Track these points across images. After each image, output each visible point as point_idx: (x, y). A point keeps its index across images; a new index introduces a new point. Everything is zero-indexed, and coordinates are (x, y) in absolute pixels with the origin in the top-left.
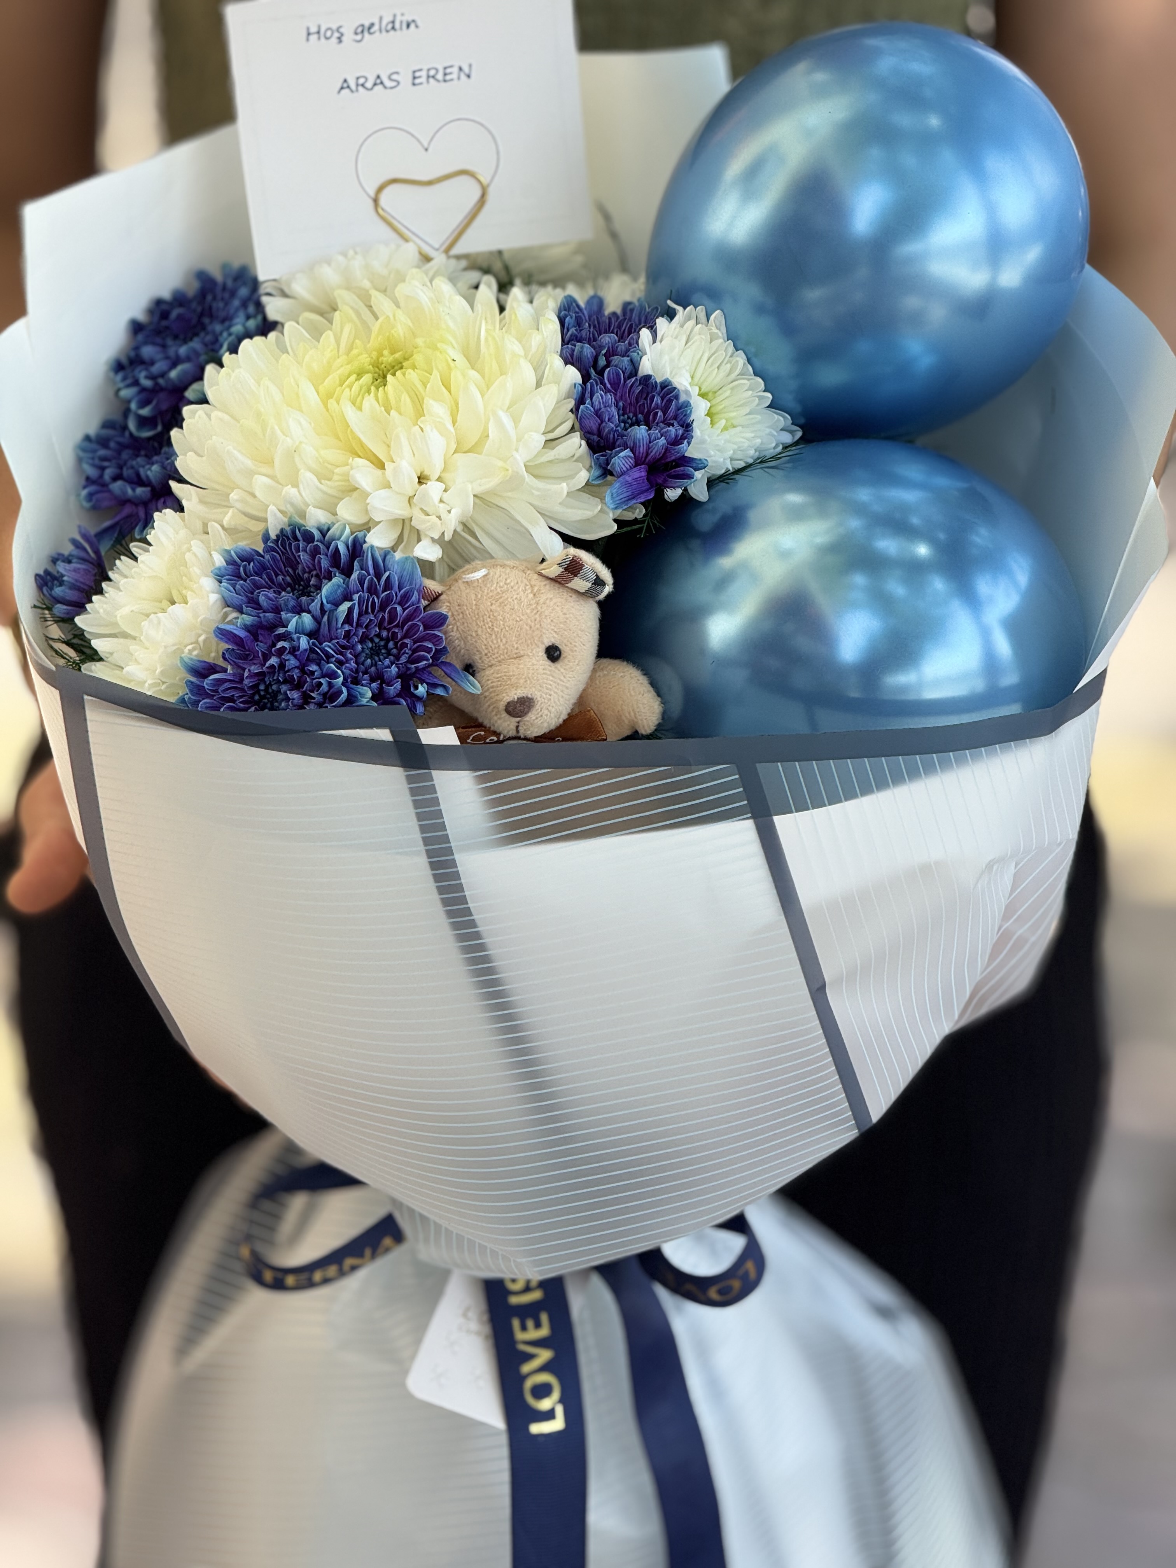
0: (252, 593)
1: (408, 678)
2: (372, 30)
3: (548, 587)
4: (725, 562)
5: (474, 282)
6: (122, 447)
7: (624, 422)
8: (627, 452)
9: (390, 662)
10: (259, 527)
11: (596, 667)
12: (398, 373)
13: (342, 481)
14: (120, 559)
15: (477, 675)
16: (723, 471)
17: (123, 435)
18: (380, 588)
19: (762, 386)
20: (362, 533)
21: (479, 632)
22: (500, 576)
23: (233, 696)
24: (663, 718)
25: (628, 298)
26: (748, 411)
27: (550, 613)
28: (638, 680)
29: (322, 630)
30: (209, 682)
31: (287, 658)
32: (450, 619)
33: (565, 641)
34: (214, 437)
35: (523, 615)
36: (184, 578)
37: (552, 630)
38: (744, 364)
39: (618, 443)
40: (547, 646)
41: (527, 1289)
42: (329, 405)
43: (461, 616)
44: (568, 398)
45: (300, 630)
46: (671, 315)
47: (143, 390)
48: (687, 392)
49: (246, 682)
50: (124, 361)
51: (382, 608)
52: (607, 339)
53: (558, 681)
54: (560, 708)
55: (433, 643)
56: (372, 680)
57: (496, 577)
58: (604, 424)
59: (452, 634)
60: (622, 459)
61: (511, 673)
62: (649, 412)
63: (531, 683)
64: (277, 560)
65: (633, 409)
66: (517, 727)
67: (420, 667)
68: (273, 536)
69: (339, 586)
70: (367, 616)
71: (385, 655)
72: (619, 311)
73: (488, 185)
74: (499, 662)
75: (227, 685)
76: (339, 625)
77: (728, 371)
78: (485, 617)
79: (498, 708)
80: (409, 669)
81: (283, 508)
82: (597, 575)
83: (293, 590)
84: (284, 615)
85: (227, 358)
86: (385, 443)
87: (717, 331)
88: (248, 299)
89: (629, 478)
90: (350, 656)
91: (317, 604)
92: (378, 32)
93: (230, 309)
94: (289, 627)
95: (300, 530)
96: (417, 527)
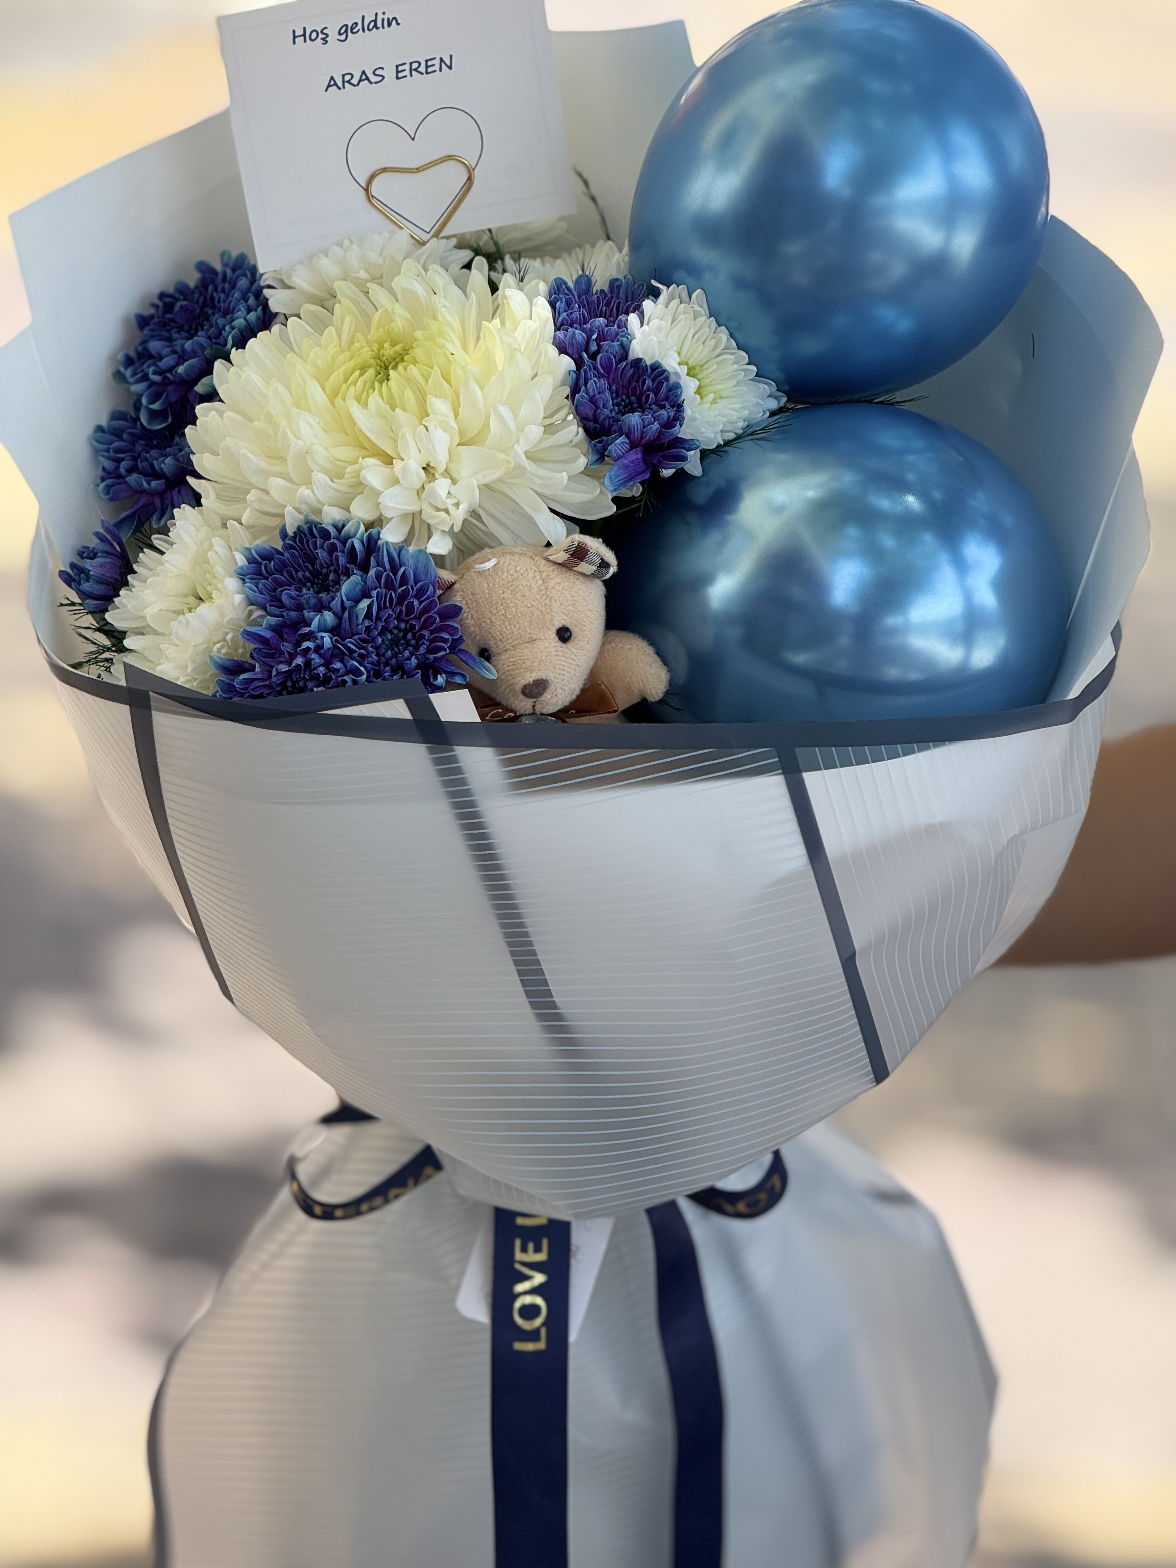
0: (275, 591)
1: (427, 668)
2: (355, 30)
3: (555, 572)
5: (466, 260)
6: (136, 438)
7: (618, 405)
8: (623, 438)
9: (410, 653)
10: (276, 522)
12: (400, 367)
13: (353, 479)
14: (143, 552)
15: (493, 659)
16: (715, 446)
17: (135, 427)
18: (397, 584)
19: (747, 360)
20: (376, 530)
21: (493, 620)
23: (262, 693)
26: (735, 383)
29: (343, 625)
30: (239, 680)
31: (312, 656)
33: (575, 622)
34: (228, 438)
35: (534, 601)
36: (208, 575)
38: (728, 338)
39: (613, 429)
42: (336, 404)
44: (563, 385)
46: (655, 294)
47: (153, 384)
48: (676, 373)
49: (274, 679)
50: (132, 354)
51: (400, 601)
52: (597, 323)
53: (571, 661)
55: (448, 632)
56: (394, 671)
57: (506, 565)
58: (599, 411)
59: (467, 621)
60: (619, 444)
61: (525, 658)
62: (641, 394)
64: (297, 558)
65: (625, 391)
66: (534, 706)
67: (439, 656)
68: (290, 532)
69: (357, 584)
70: (385, 611)
71: (404, 646)
72: (606, 289)
73: (474, 170)
74: (514, 646)
75: (256, 683)
76: (360, 621)
77: (712, 345)
79: (515, 690)
80: (428, 659)
81: (298, 506)
82: (602, 559)
83: (313, 584)
84: (306, 613)
85: (235, 354)
86: (391, 439)
87: (700, 309)
88: (249, 290)
89: (626, 462)
90: (371, 649)
91: (337, 601)
92: (361, 31)
93: (231, 302)
94: (312, 626)
95: (316, 528)
96: (428, 521)
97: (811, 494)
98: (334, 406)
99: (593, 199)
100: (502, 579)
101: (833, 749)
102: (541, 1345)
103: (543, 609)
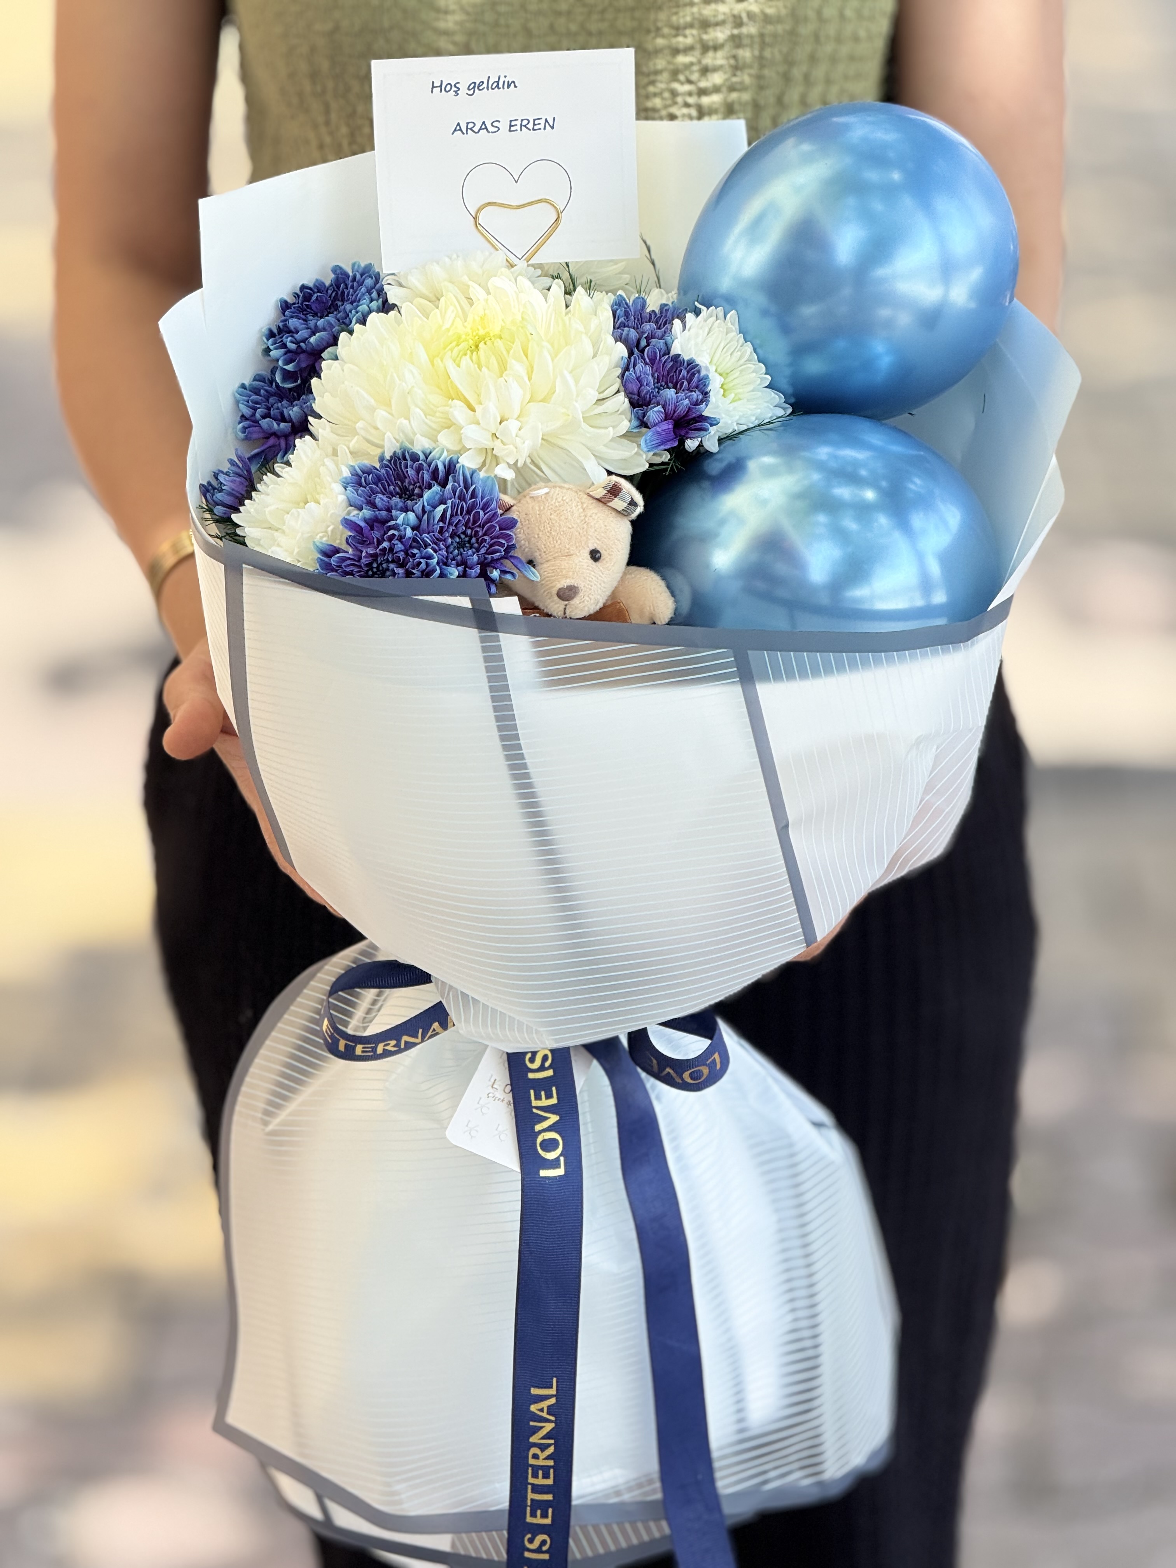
0: (370, 497)
1: (485, 566)
2: (481, 88)
5: (548, 285)
6: (269, 394)
7: (658, 388)
8: (659, 408)
9: (472, 552)
10: (377, 452)
11: (627, 571)
12: (488, 342)
13: (442, 418)
14: (266, 475)
15: (537, 568)
16: (730, 431)
17: (271, 386)
18: (468, 497)
19: (764, 370)
20: (456, 456)
21: (540, 535)
22: (558, 494)
23: (352, 570)
24: (675, 614)
25: (664, 302)
26: (751, 387)
27: (595, 524)
28: (658, 583)
29: (422, 526)
30: (334, 560)
31: (396, 542)
32: (519, 524)
33: (605, 547)
34: (346, 382)
36: (317, 486)
37: (596, 537)
38: (751, 352)
39: (652, 402)
41: (542, 1068)
42: (435, 362)
44: (616, 368)
45: (406, 523)
46: (697, 312)
47: (289, 351)
48: (707, 369)
49: (363, 560)
50: (275, 331)
51: (469, 512)
52: (648, 327)
53: (598, 576)
54: (599, 597)
55: (506, 541)
56: (458, 565)
57: (555, 495)
58: (643, 387)
59: (519, 535)
60: (654, 413)
62: (677, 381)
63: (577, 574)
64: (390, 474)
65: (665, 378)
66: (565, 609)
67: (495, 558)
68: (387, 457)
69: (437, 493)
70: (457, 517)
71: (469, 548)
72: (657, 311)
73: (562, 213)
74: (554, 558)
75: (349, 562)
76: (436, 522)
77: (738, 357)
78: (545, 524)
79: (551, 593)
80: (486, 559)
81: (397, 437)
83: (401, 497)
84: (394, 512)
85: (357, 327)
86: (476, 393)
87: (732, 326)
88: (374, 287)
89: (659, 429)
90: (442, 546)
91: (420, 505)
92: (486, 89)
93: (359, 293)
94: (398, 520)
95: (408, 453)
96: (497, 455)
98: (433, 365)
99: (652, 263)
100: (552, 505)
103: (581, 532)
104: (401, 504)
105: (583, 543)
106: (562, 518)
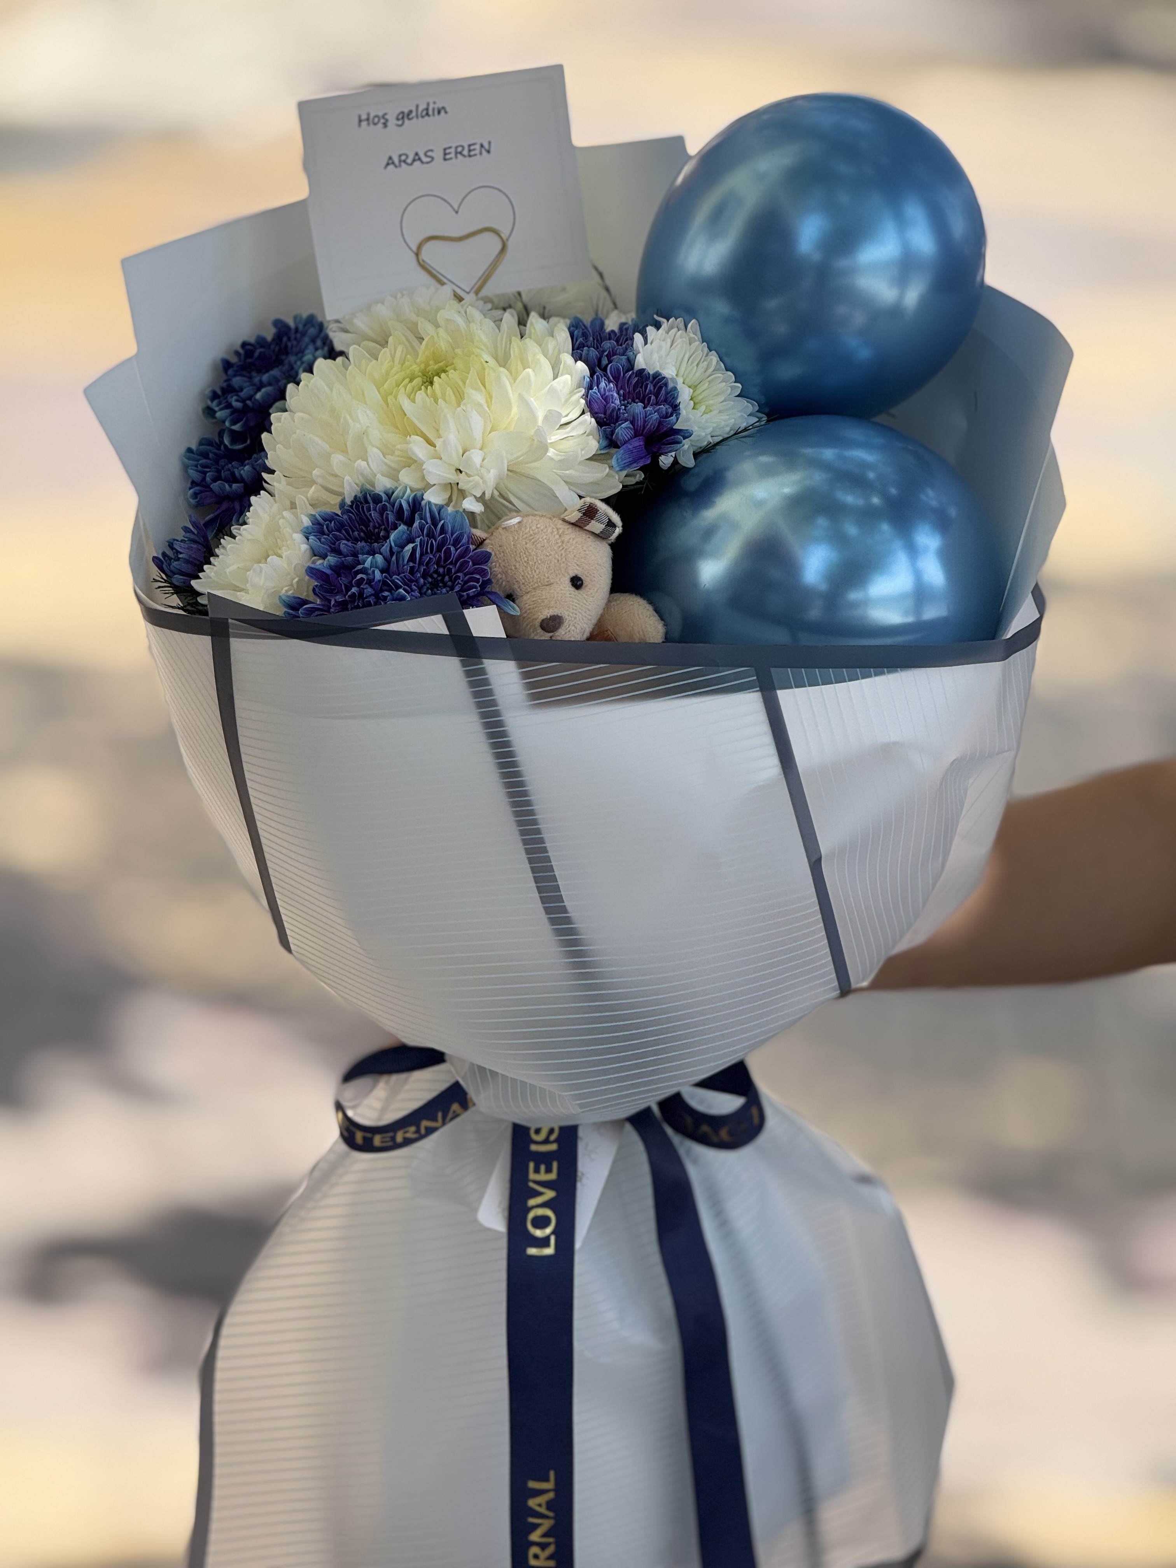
0: (334, 544)
2: (411, 117)
4: (710, 514)
5: (500, 316)
6: (218, 458)
7: (625, 405)
8: (628, 424)
10: (338, 499)
12: (443, 375)
13: (401, 456)
14: (224, 539)
16: (705, 443)
17: (219, 449)
18: (437, 533)
19: (733, 379)
20: (420, 493)
21: (517, 566)
25: (623, 320)
26: (723, 398)
27: (573, 549)
29: (391, 568)
30: (303, 611)
31: (365, 587)
32: (493, 558)
33: (586, 572)
34: (298, 432)
36: (278, 540)
37: (576, 563)
38: (718, 361)
39: (620, 419)
40: (572, 576)
42: (389, 401)
43: (502, 554)
44: (579, 388)
45: (374, 565)
46: (658, 326)
47: (235, 411)
48: (674, 381)
49: (333, 610)
50: (219, 392)
51: (439, 549)
52: (608, 345)
53: (581, 604)
55: (481, 576)
58: (609, 405)
59: (495, 569)
60: (623, 430)
61: (544, 597)
62: (644, 395)
64: (353, 520)
65: (631, 396)
67: (471, 595)
68: (348, 501)
69: (404, 533)
70: (427, 555)
71: (442, 587)
72: (616, 330)
73: (508, 240)
74: (534, 589)
75: (317, 612)
76: (406, 562)
77: (705, 367)
79: (535, 626)
80: (463, 596)
81: (356, 479)
82: (609, 519)
83: (366, 542)
84: (360, 556)
85: (304, 376)
86: (434, 428)
87: (694, 336)
88: (318, 336)
89: (630, 447)
90: (414, 587)
91: (386, 546)
92: (415, 118)
93: (302, 344)
94: (366, 564)
95: (370, 495)
96: (463, 488)
97: (787, 490)
98: (387, 404)
99: (607, 289)
101: (803, 669)
102: (550, 1251)
103: (560, 559)
104: (367, 548)
105: (563, 570)
106: (537, 545)
